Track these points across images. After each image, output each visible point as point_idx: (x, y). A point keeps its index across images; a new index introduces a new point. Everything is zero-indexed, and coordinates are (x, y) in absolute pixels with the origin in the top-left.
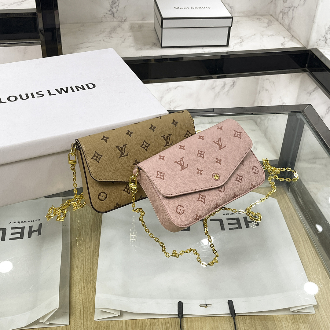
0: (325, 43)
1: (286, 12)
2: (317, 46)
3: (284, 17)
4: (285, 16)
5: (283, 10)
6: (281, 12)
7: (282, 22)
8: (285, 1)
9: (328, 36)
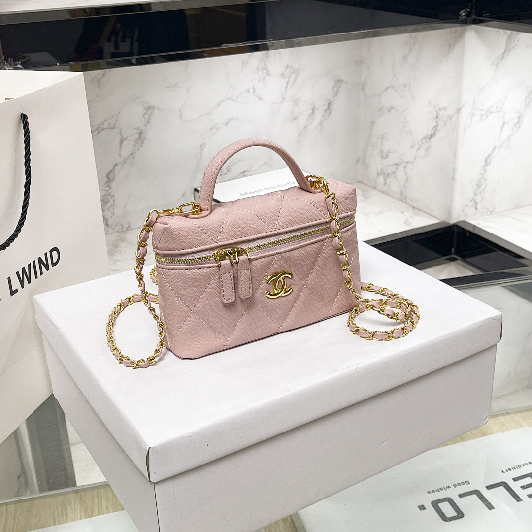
0: (473, 210)
1: (390, 172)
2: (465, 216)
3: (387, 181)
4: (390, 180)
5: (382, 170)
6: (381, 174)
7: (384, 190)
8: (385, 156)
9: (478, 198)
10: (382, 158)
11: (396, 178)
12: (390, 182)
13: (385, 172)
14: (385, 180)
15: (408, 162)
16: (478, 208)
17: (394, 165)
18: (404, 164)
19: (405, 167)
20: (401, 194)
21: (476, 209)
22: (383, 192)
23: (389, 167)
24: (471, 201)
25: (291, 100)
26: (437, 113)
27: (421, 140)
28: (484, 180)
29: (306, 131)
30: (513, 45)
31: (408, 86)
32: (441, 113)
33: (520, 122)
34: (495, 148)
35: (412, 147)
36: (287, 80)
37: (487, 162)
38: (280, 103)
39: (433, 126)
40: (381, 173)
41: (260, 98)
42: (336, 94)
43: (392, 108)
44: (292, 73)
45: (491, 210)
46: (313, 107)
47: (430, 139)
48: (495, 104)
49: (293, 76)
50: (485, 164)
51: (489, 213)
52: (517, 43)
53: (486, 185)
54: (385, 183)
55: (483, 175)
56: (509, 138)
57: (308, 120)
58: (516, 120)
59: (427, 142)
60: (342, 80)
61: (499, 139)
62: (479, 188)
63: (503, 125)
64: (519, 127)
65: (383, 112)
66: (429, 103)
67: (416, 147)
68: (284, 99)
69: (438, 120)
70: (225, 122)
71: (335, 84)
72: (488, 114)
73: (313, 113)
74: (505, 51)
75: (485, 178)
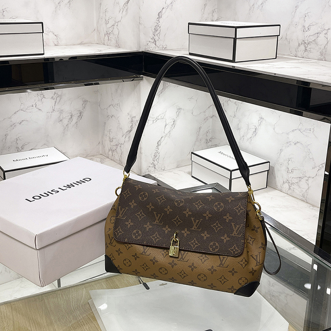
0: (154, 169)
1: (114, 149)
2: (149, 172)
4: (115, 153)
7: (112, 158)
8: (111, 141)
9: (156, 163)
10: (110, 141)
11: (117, 152)
12: (114, 154)
13: (112, 149)
14: (112, 153)
15: (121, 144)
16: (156, 168)
17: (115, 145)
18: (120, 145)
19: (120, 147)
20: (120, 161)
21: (155, 168)
22: (112, 160)
23: (114, 147)
24: (152, 164)
25: (58, 111)
26: (132, 119)
27: (126, 133)
28: (158, 154)
29: (68, 127)
30: (167, 86)
31: (119, 105)
32: (133, 119)
33: (175, 124)
34: (162, 137)
35: (123, 136)
36: (55, 100)
37: (158, 144)
38: (52, 112)
39: (130, 126)
40: (110, 150)
41: (40, 110)
42: (84, 108)
43: (113, 116)
44: (58, 97)
45: (163, 169)
46: (71, 114)
47: (130, 132)
48: (160, 115)
49: (58, 99)
50: (157, 145)
51: (162, 170)
52: (169, 85)
53: (159, 156)
54: (112, 155)
55: (157, 150)
56: (169, 132)
57: (69, 121)
58: (173, 123)
59: (129, 134)
60: (87, 101)
61: (164, 133)
62: (155, 158)
63: (166, 125)
64: (175, 126)
65: (109, 118)
66: (128, 113)
67: (124, 136)
68: (54, 110)
69: (132, 123)
70: (20, 122)
71: (83, 103)
72: (157, 120)
73: (71, 117)
74: (163, 89)
75: (158, 152)
